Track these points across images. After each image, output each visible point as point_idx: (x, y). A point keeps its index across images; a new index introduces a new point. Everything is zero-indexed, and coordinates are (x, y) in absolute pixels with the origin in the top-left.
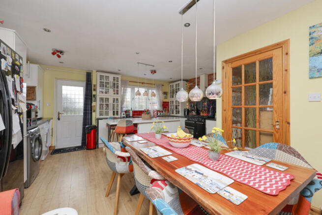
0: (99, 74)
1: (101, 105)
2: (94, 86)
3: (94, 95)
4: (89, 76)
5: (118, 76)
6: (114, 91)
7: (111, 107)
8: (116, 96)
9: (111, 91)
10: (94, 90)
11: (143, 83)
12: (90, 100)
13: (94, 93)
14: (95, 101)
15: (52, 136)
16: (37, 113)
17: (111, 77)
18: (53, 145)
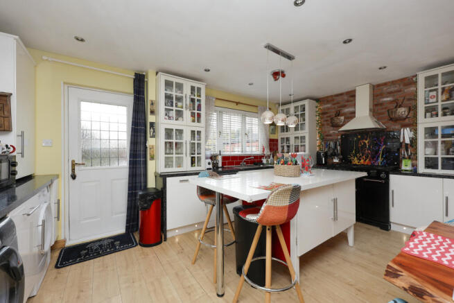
0: (163, 77)
1: (169, 145)
2: (152, 104)
3: (152, 124)
4: (140, 82)
5: (199, 86)
6: (193, 114)
7: (186, 149)
8: (196, 127)
9: (187, 114)
10: (152, 112)
11: (237, 103)
12: (143, 134)
13: (151, 118)
14: (153, 136)
15: (58, 218)
16: (14, 164)
17: (187, 85)
18: (61, 238)
